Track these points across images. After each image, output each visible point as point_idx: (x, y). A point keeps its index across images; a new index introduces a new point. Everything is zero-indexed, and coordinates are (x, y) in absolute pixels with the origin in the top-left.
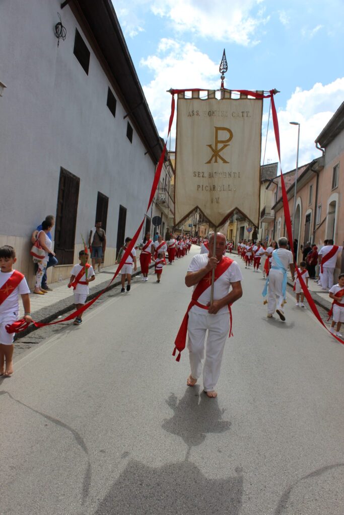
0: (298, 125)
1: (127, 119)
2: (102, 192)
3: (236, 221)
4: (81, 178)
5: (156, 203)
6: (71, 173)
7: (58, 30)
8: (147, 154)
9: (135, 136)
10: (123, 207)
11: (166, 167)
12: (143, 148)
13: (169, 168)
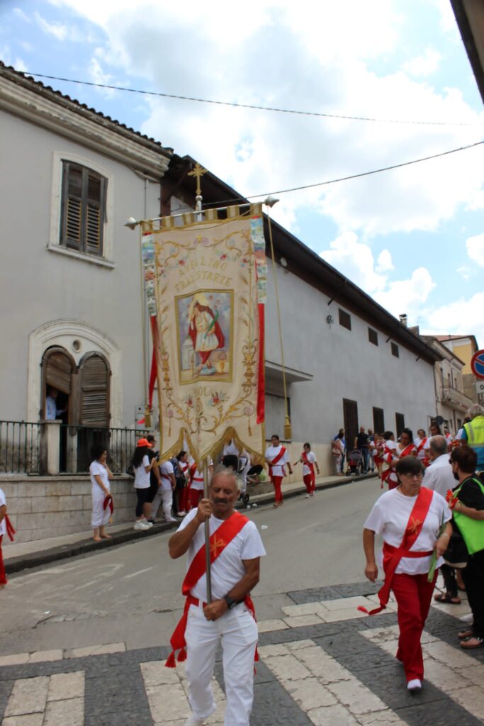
1: (391, 340)
2: (377, 407)
4: (357, 401)
5: (442, 402)
6: (350, 400)
7: (329, 320)
9: (402, 351)
10: (400, 414)
11: (450, 361)
12: (413, 357)
13: (454, 360)
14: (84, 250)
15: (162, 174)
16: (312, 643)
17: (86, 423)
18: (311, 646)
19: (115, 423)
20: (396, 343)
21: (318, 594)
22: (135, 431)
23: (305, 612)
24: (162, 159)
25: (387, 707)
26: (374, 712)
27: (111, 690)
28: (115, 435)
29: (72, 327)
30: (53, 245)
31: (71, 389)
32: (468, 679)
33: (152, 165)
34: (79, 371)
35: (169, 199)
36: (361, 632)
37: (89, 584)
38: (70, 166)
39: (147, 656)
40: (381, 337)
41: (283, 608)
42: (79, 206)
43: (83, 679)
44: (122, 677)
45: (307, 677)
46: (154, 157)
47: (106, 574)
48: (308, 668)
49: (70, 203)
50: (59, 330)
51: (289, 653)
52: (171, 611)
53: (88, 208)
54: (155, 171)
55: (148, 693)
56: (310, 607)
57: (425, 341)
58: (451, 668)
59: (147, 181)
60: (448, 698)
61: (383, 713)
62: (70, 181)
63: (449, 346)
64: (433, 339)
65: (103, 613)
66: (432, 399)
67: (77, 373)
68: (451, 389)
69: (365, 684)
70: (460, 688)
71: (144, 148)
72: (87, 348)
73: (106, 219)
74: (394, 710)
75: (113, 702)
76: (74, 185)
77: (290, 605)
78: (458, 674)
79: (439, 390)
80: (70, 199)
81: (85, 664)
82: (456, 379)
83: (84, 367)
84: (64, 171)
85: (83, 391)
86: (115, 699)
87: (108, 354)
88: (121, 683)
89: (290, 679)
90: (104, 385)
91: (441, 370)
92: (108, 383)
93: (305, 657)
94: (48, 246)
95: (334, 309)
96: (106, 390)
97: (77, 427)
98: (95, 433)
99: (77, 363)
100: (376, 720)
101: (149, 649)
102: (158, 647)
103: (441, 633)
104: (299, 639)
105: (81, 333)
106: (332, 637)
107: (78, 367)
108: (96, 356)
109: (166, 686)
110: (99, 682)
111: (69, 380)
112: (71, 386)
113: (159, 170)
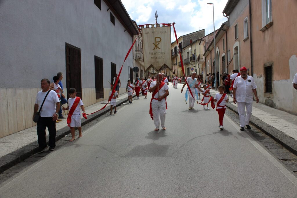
0: (212, 5)
1: (110, 11)
2: (98, 56)
3: (184, 65)
4: (81, 49)
5: (136, 59)
6: (73, 46)
8: (126, 31)
9: (116, 21)
10: (113, 63)
12: (122, 28)
20: (113, 15)
40: (104, 5)
66: (131, 57)
79: (135, 52)
91: (136, 41)
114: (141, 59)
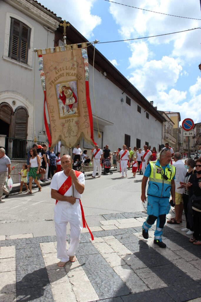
1: (146, 111)
2: (138, 138)
4: (131, 136)
5: (164, 139)
6: (128, 135)
7: (122, 100)
8: (157, 120)
9: (150, 116)
10: (147, 142)
11: (169, 122)
12: (154, 119)
13: (171, 122)
14: (19, 61)
15: (56, 29)
16: (114, 237)
17: (16, 137)
18: (113, 239)
19: (29, 138)
20: (148, 113)
21: (115, 216)
22: (38, 142)
23: (110, 224)
24: (56, 22)
25: (147, 267)
26: (141, 268)
27: (27, 255)
28: (29, 143)
29: (12, 94)
30: (5, 57)
31: (10, 122)
32: (179, 255)
33: (52, 25)
34: (15, 114)
35: (58, 41)
36: (134, 234)
37: (16, 207)
38: (14, 21)
39: (42, 240)
40: (143, 110)
41: (101, 222)
42: (18, 40)
43: (15, 249)
44: (31, 249)
45: (112, 252)
46: (53, 21)
47: (23, 203)
48: (112, 248)
49: (13, 38)
50: (7, 95)
51: (104, 241)
52: (53, 220)
53: (22, 41)
54: (53, 28)
55: (44, 256)
56: (112, 222)
57: (160, 113)
58: (172, 251)
59: (49, 32)
60: (172, 263)
61: (145, 269)
62: (14, 28)
63: (169, 116)
64: (163, 112)
65: (23, 220)
66: (160, 137)
67: (14, 115)
68: (168, 134)
69: (136, 256)
70: (176, 259)
71: (48, 16)
72: (18, 104)
73: (30, 47)
74: (149, 268)
75: (28, 260)
76: (16, 30)
77: (104, 220)
78: (175, 253)
79: (163, 134)
80: (13, 36)
81: (15, 242)
82: (170, 130)
83: (17, 113)
84: (11, 23)
85: (16, 123)
86: (29, 259)
87: (28, 108)
88: (31, 251)
89: (105, 253)
90: (26, 121)
91: (165, 125)
92: (27, 120)
93: (111, 243)
94: (3, 57)
95: (125, 96)
96: (26, 123)
97: (13, 139)
98: (21, 142)
99: (14, 111)
100: (143, 272)
101: (44, 237)
102: (47, 236)
103: (167, 236)
104: (108, 235)
105: (16, 98)
106: (122, 235)
107: (14, 113)
108: (22, 108)
109: (51, 254)
110: (22, 251)
111: (10, 118)
112: (11, 121)
113: (54, 27)
114: (168, 139)
